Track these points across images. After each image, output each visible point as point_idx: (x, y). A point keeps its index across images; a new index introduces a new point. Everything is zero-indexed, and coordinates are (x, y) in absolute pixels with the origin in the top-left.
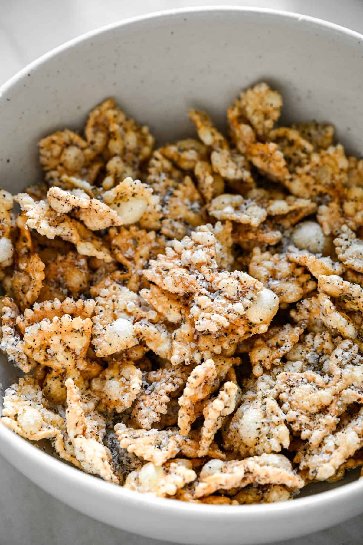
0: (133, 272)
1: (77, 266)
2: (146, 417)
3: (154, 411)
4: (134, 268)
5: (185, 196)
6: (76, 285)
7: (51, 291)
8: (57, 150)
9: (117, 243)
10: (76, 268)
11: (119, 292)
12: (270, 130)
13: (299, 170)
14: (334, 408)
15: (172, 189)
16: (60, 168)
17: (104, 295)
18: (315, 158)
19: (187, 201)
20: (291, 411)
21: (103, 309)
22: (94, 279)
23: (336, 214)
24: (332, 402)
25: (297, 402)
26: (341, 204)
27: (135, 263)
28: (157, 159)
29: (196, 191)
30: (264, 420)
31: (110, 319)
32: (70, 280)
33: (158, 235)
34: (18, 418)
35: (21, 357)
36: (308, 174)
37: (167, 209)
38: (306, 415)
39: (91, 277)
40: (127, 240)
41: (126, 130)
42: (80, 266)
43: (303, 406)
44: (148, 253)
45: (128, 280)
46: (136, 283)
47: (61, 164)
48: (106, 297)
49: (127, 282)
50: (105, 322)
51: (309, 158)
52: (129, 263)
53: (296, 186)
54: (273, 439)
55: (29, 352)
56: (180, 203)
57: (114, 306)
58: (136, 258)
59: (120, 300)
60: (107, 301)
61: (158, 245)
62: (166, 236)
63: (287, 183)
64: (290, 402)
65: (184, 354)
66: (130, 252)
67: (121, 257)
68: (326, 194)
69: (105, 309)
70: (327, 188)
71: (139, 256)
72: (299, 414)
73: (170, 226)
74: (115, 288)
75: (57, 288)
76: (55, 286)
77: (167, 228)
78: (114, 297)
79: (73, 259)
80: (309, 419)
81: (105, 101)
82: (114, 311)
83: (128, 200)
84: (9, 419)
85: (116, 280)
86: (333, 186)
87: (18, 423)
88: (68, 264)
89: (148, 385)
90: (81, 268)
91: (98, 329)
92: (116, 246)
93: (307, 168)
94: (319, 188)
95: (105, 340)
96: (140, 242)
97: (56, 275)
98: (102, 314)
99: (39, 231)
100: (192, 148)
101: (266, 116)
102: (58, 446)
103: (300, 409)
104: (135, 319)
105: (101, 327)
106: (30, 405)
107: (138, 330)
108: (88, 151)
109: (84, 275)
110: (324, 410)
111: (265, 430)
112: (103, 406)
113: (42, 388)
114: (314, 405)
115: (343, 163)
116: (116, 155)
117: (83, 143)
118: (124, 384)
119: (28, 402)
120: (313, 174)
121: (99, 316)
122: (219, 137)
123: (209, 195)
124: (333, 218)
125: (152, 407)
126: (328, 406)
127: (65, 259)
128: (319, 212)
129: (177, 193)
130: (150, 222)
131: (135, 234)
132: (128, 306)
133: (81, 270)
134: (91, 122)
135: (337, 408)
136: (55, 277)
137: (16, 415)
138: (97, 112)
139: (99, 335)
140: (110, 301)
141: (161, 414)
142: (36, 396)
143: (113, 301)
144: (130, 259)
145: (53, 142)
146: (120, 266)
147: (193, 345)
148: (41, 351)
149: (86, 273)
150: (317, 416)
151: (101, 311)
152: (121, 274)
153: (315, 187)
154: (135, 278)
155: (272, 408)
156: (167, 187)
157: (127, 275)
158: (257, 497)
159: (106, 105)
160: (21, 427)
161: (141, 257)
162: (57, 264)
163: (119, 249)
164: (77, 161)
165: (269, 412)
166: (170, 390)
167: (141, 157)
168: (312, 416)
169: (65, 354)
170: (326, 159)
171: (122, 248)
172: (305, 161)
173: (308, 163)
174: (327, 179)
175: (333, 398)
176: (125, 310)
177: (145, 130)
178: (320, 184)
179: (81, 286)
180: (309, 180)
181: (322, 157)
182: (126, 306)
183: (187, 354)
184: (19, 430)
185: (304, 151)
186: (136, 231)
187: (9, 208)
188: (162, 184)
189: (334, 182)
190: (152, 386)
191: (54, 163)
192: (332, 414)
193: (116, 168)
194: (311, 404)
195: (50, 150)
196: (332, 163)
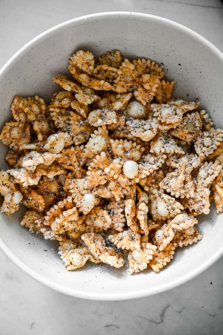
0: (76, 170)
1: (51, 181)
2: (118, 227)
3: (120, 222)
4: (75, 169)
5: (74, 121)
6: (56, 190)
7: (47, 198)
8: (8, 135)
9: (61, 162)
10: (51, 183)
11: (77, 183)
12: (93, 70)
13: (116, 81)
14: (188, 179)
15: (68, 122)
16: (13, 140)
17: (72, 188)
18: (120, 72)
19: (76, 123)
20: (176, 193)
21: (75, 194)
22: (60, 181)
23: (143, 93)
24: (186, 177)
25: (175, 188)
26: (142, 87)
27: (74, 166)
28: (53, 112)
29: (78, 115)
30: (167, 204)
31: (80, 196)
32: (52, 190)
33: (75, 147)
34: (72, 263)
35: (56, 237)
36: (120, 81)
37: (71, 133)
38: (182, 190)
39: (58, 181)
40: (64, 157)
41: (30, 106)
42: (52, 181)
43: (178, 188)
44: (76, 158)
45: (75, 175)
46: (79, 174)
47: (13, 139)
48: (73, 188)
49: (75, 176)
50: (79, 199)
51: (117, 74)
52: (71, 168)
53: (119, 89)
54: (176, 210)
55: (57, 233)
56: (75, 127)
57: (78, 190)
58: (73, 163)
59: (79, 186)
60: (74, 190)
61: (77, 151)
62: (78, 145)
63: (114, 90)
64: (173, 190)
65: (120, 195)
66: (69, 162)
67: (66, 167)
68: (133, 86)
69: (76, 194)
70: (132, 83)
71: (74, 162)
72: (180, 191)
73: (77, 140)
74: (74, 182)
75: (48, 195)
76: (47, 194)
77: (77, 142)
78: (76, 186)
79: (47, 180)
80: (184, 190)
81: (14, 99)
82: (80, 192)
83: (56, 143)
84: (70, 266)
85: (71, 178)
86: (134, 81)
87: (74, 265)
88: (47, 183)
89: (110, 212)
90: (53, 181)
91: (79, 204)
92: (61, 163)
93: (118, 78)
94: (129, 85)
95: (84, 207)
96: (70, 155)
97: (44, 190)
98: (77, 197)
99: (31, 185)
100: (65, 97)
101: (88, 64)
102: (92, 260)
103: (178, 189)
104: (90, 190)
105: (80, 203)
106: (72, 253)
107: (95, 194)
108: (20, 125)
109: (56, 183)
110: (185, 182)
111: (170, 208)
112: (97, 230)
113: (69, 239)
114: (181, 184)
115: (132, 67)
116: (34, 121)
117: (16, 124)
118: (102, 219)
119: (70, 252)
120: (122, 80)
121: (76, 199)
122: (73, 85)
123: (85, 116)
124: (143, 96)
125: (119, 221)
126: (185, 180)
127: (44, 181)
128: (135, 95)
129: (71, 122)
130: (68, 143)
131: (65, 153)
132: (84, 187)
133: (53, 182)
134: (14, 112)
135: (189, 178)
136: (44, 191)
137: (71, 263)
138: (13, 107)
139: (81, 206)
140: (76, 189)
141: (124, 222)
142: (71, 246)
143: (77, 188)
144: (71, 165)
145: (5, 134)
146: (69, 171)
147: (120, 188)
148: (61, 229)
149: (56, 182)
150: (185, 186)
151: (75, 196)
152: (71, 174)
153: (127, 85)
154: (78, 172)
155: (168, 198)
156: (65, 122)
157: (74, 173)
158: (180, 233)
159: (16, 101)
160: (76, 266)
161: (75, 162)
162: (42, 186)
163: (63, 164)
164: (19, 134)
165: (168, 200)
166: (121, 211)
167: (43, 112)
168: (184, 188)
169: (72, 225)
170: (124, 70)
171: (64, 162)
172: (116, 76)
173: (118, 77)
174: (130, 79)
175: (185, 175)
176: (84, 189)
177: (37, 98)
178: (128, 82)
179: (58, 189)
180: (122, 83)
181: (122, 70)
182: (83, 187)
183: (121, 194)
184: (75, 268)
185: (113, 72)
186: (65, 151)
187: (8, 179)
188: (62, 122)
189: (133, 78)
190: (112, 212)
191: (10, 141)
192: (190, 181)
193: (39, 128)
194: (180, 184)
195: (5, 138)
196: (127, 70)
